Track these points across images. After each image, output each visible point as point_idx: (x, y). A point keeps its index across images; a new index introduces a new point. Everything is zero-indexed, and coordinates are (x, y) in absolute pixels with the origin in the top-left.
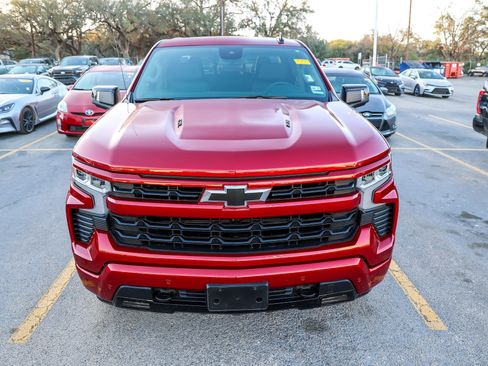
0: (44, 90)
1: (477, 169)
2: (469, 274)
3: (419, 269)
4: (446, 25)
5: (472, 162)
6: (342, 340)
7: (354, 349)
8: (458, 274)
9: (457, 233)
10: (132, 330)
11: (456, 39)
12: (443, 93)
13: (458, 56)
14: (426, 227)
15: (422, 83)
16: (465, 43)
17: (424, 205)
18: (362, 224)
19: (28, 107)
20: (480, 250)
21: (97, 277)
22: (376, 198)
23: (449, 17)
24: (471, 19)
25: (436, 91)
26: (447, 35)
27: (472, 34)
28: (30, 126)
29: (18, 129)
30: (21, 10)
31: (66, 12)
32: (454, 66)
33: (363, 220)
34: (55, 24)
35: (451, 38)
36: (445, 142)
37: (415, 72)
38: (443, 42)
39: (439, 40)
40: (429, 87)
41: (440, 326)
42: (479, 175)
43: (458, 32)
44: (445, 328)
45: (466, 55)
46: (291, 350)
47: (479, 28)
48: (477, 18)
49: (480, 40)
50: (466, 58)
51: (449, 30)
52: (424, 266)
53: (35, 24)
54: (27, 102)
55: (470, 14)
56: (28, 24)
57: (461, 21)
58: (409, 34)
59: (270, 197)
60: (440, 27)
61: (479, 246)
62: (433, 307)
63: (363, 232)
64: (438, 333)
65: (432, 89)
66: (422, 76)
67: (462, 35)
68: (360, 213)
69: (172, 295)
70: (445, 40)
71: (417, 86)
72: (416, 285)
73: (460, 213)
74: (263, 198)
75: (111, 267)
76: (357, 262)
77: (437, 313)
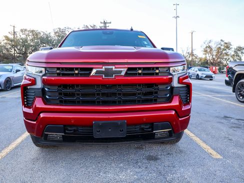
0: (17, 71)
1: (229, 102)
2: (230, 137)
3: (205, 136)
4: (209, 50)
5: (227, 99)
6: (167, 163)
7: (174, 167)
8: (225, 137)
9: (222, 123)
10: (52, 161)
11: (214, 57)
12: (210, 78)
13: (216, 64)
14: (207, 121)
15: (200, 73)
16: (218, 58)
17: (205, 114)
18: (174, 94)
19: (8, 78)
20: (235, 129)
21: (35, 122)
22: (180, 81)
23: (209, 47)
24: (220, 48)
25: (207, 77)
26: (210, 55)
27: (221, 55)
28: (9, 87)
29: (3, 88)
30: (11, 43)
31: (32, 44)
32: (214, 68)
33: (174, 91)
34: (26, 49)
35: (211, 56)
36: (213, 93)
37: (196, 68)
38: (208, 58)
39: (206, 57)
40: (203, 75)
41: (219, 157)
42: (230, 104)
43: (215, 53)
44: (221, 157)
45: (219, 64)
46: (140, 168)
47: (224, 52)
48: (222, 47)
49: (225, 57)
50: (219, 65)
51: (211, 53)
52: (207, 134)
53: (16, 49)
54: (9, 76)
55: (219, 46)
56: (13, 50)
57: (216, 49)
58: (192, 54)
59: (126, 73)
60: (206, 51)
61: (234, 127)
62: (214, 150)
63: (174, 97)
64: (218, 160)
65: (204, 76)
66: (200, 70)
67: (216, 55)
68: (172, 88)
69: (75, 130)
70: (209, 57)
71: (198, 75)
72: (205, 142)
73: (223, 116)
74: (123, 74)
75: (42, 115)
76: (173, 113)
77: (217, 152)
